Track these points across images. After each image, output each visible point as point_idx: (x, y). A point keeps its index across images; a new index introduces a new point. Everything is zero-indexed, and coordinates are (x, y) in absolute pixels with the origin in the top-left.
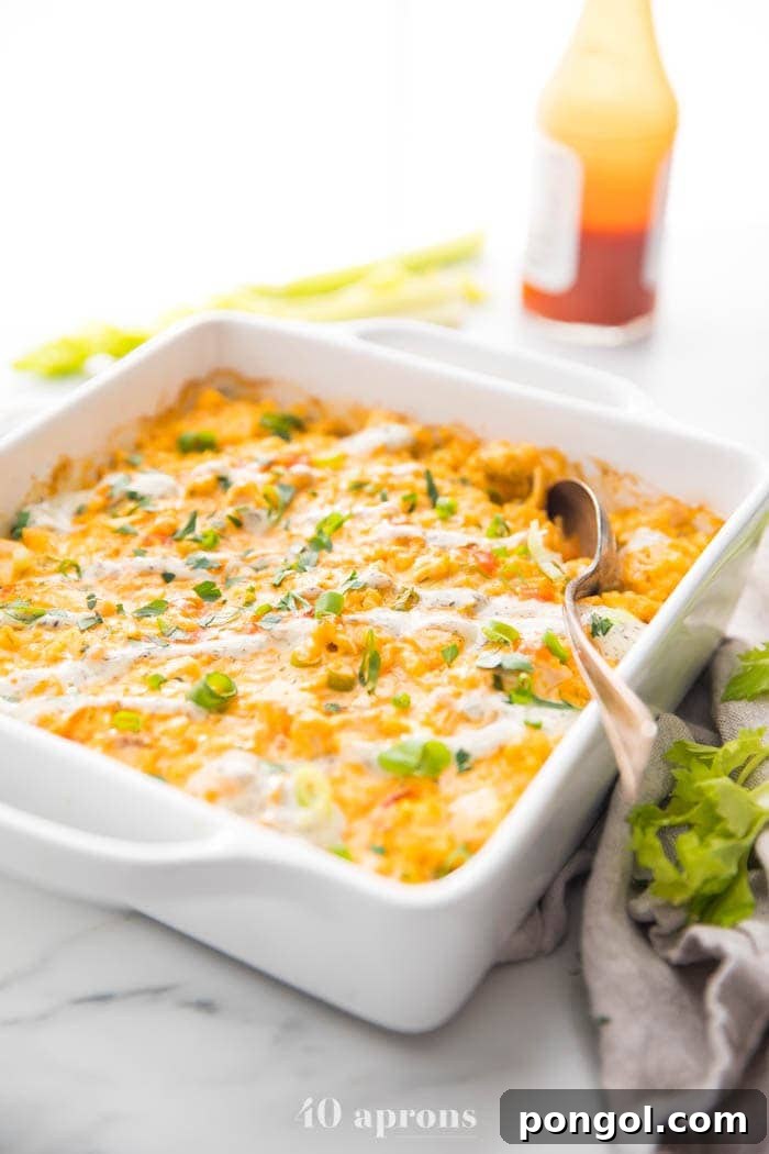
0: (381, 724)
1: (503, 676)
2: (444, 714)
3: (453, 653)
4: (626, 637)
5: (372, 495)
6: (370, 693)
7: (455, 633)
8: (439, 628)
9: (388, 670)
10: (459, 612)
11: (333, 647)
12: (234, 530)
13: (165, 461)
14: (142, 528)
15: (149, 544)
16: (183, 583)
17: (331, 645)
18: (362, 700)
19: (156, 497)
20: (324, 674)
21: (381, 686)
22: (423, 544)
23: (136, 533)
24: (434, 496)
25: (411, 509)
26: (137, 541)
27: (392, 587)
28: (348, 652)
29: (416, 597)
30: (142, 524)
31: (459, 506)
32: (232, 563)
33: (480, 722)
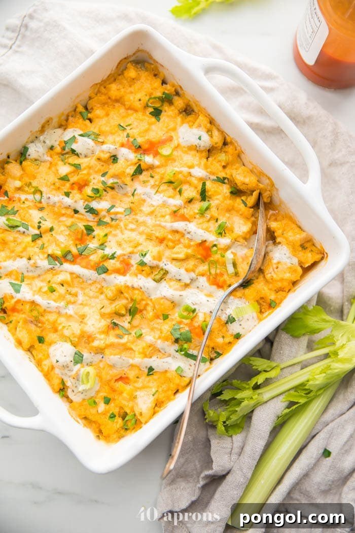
2: (151, 349)
4: (241, 325)
5: (175, 189)
6: (130, 322)
7: (173, 302)
10: (181, 286)
12: (111, 190)
13: (98, 117)
14: (72, 177)
15: (72, 188)
16: (82, 216)
17: (122, 293)
18: (126, 325)
19: (83, 156)
20: (114, 309)
21: (136, 319)
22: (183, 235)
23: (69, 180)
24: (204, 195)
25: (190, 201)
26: (68, 185)
27: (157, 267)
28: (127, 299)
29: (166, 272)
30: (73, 174)
31: (212, 205)
32: (103, 213)
33: (164, 354)
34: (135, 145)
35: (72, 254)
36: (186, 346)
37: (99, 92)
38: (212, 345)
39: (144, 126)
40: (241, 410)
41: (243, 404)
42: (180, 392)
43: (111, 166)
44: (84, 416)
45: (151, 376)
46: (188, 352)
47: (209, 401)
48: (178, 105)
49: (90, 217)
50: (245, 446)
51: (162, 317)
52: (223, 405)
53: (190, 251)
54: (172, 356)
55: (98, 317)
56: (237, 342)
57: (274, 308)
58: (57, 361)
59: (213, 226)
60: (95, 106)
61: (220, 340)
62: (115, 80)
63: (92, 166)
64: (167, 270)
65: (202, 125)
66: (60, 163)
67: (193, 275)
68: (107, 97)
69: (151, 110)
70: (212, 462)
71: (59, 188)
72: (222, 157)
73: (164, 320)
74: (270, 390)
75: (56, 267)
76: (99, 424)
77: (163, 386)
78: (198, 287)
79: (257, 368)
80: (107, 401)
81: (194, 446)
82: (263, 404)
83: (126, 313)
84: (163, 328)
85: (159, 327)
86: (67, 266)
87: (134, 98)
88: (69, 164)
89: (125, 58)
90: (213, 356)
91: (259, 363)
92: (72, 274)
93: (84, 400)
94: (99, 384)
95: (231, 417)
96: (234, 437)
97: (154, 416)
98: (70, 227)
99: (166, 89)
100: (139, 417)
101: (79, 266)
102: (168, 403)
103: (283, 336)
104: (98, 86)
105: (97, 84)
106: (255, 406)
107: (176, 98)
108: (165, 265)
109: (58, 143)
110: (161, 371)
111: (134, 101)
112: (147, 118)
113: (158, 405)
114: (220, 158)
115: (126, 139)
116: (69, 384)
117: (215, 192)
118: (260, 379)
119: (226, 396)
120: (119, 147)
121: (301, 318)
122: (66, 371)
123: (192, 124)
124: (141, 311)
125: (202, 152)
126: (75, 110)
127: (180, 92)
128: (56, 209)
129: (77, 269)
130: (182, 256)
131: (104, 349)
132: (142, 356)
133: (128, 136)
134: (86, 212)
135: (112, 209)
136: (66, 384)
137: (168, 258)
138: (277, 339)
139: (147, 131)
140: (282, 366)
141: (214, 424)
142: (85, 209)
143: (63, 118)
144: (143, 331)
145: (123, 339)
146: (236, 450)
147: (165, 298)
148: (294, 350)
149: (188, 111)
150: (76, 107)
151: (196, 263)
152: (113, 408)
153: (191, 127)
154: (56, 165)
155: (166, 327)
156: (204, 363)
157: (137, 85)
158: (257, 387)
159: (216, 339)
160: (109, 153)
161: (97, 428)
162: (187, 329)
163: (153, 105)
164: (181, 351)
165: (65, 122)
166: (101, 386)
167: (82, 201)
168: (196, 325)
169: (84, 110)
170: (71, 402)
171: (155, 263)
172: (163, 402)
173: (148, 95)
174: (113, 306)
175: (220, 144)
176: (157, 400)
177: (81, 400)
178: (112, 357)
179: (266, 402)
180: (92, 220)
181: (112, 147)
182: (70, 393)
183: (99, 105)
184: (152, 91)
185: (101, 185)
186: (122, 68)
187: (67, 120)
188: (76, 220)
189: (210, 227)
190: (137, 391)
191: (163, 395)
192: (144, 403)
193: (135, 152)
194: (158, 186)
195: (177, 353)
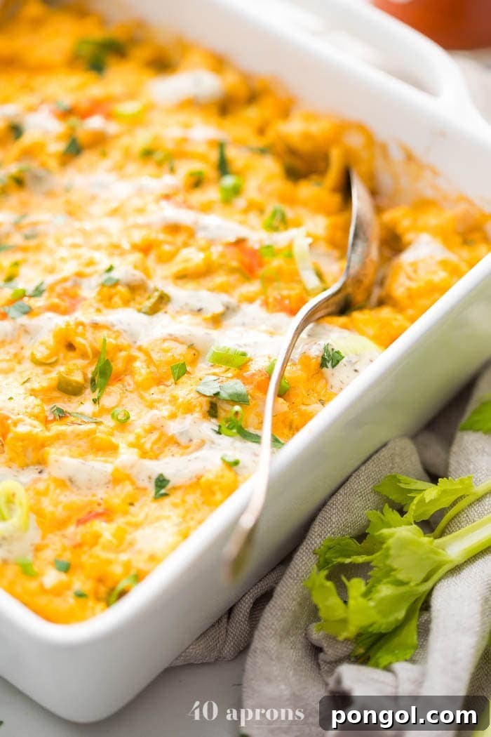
0: (93, 439)
1: (219, 404)
2: (155, 436)
3: (180, 371)
4: (356, 371)
5: (160, 164)
6: (95, 401)
7: (191, 346)
8: (176, 340)
9: (118, 378)
10: (205, 320)
11: (71, 347)
17: (69, 346)
20: (55, 380)
21: (108, 394)
22: (192, 233)
25: (197, 184)
29: (166, 297)
33: (189, 446)
45: (164, 498)
51: (171, 376)
54: (208, 443)
59: (257, 220)
64: (166, 292)
67: (229, 299)
73: (176, 379)
83: (85, 382)
93: (5, 561)
94: (40, 531)
110: (186, 483)
124: (119, 376)
132: (136, 452)
137: (164, 278)
144: (131, 411)
147: (172, 338)
151: (233, 280)
160: (5, 120)
164: (228, 430)
174: (53, 373)
178: (64, 458)
193: (62, 119)
195: (220, 435)
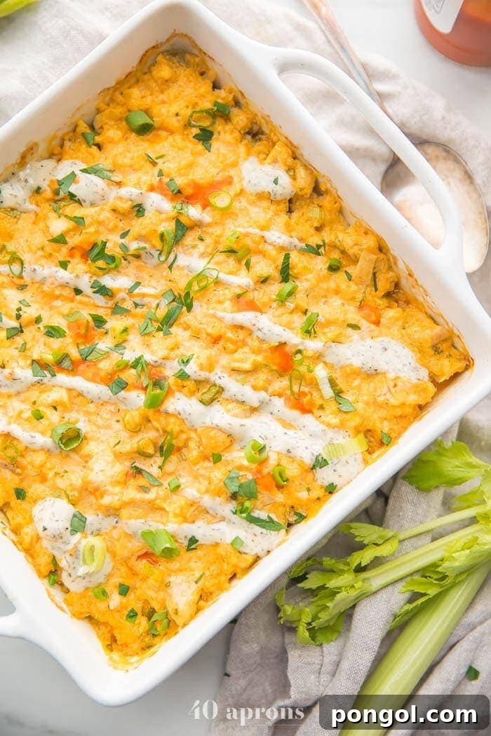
5: (239, 261)
6: (159, 468)
7: (230, 435)
10: (245, 410)
12: (134, 259)
13: (112, 141)
14: (72, 237)
15: (72, 256)
16: (86, 299)
17: (149, 421)
18: (154, 470)
19: (88, 203)
20: (135, 446)
21: (170, 461)
22: (250, 333)
23: (65, 243)
24: (286, 273)
25: (264, 281)
26: (64, 250)
27: (206, 381)
28: (158, 430)
29: (221, 390)
30: (72, 233)
31: (299, 288)
32: (122, 295)
33: (215, 517)
34: (172, 188)
35: (71, 360)
36: (247, 504)
37: (112, 100)
38: (290, 502)
39: (187, 157)
40: (334, 606)
41: (338, 597)
42: (239, 579)
43: (134, 222)
44: (87, 615)
45: (194, 551)
46: (252, 514)
47: (285, 590)
48: (238, 122)
49: (100, 300)
50: (341, 662)
51: (211, 459)
52: (308, 596)
53: (259, 359)
54: (227, 520)
55: (110, 458)
56: (329, 498)
57: (387, 445)
58: (45, 529)
59: (299, 321)
60: (106, 124)
61: (303, 495)
62: (138, 81)
63: (104, 222)
64: (222, 386)
65: (279, 159)
66: (52, 215)
67: (263, 395)
68: (125, 109)
69: (195, 131)
70: (290, 686)
71: (50, 255)
72: (315, 213)
73: (215, 463)
74: (382, 573)
75: (45, 380)
76: (111, 626)
77: (211, 569)
78: (271, 413)
79: (362, 539)
80: (124, 590)
81: (261, 659)
82: (371, 594)
83: (156, 452)
84: (212, 475)
85: (207, 474)
86: (62, 378)
87: (168, 111)
88: (66, 216)
89: (154, 47)
90: (292, 519)
91: (366, 532)
92: (70, 390)
93: (87, 589)
94: (112, 564)
95: (319, 615)
96: (326, 648)
97: (198, 615)
98: (68, 316)
99: (218, 97)
100: (174, 617)
101: (81, 378)
102: (219, 594)
103: (403, 488)
104: (111, 92)
105: (108, 89)
106: (357, 598)
107: (235, 111)
108: (220, 378)
109: (47, 182)
110: (209, 543)
111: (167, 117)
112: (190, 145)
113: (205, 597)
114: (311, 215)
115: (158, 179)
116: (63, 563)
117: (305, 268)
118: (365, 557)
119: (312, 582)
120: (147, 191)
121: (433, 461)
122: (59, 544)
123: (262, 156)
124: (179, 449)
125: (279, 203)
126: (74, 130)
127: (242, 101)
128: (45, 288)
129: (78, 382)
130: (247, 366)
131: (120, 509)
132: (180, 519)
133: (161, 174)
134: (94, 292)
135: (136, 288)
136: (60, 565)
137: (223, 367)
138: (394, 493)
139: (190, 166)
140: (402, 537)
141: (294, 626)
142: (91, 287)
143: (56, 142)
144: (182, 481)
145: (150, 494)
146: (328, 668)
147: (218, 428)
148: (420, 511)
149: (254, 133)
150: (76, 126)
151: (270, 378)
152: (133, 602)
153: (262, 161)
154: (45, 218)
155: (218, 474)
156: (276, 532)
157: (173, 91)
158: (360, 569)
159: (296, 494)
160: (131, 200)
161: (109, 632)
162: (250, 477)
163: (199, 124)
164: (241, 513)
165: (59, 148)
166: (114, 567)
167: (89, 275)
168: (265, 471)
169: (88, 131)
170: (67, 591)
171: (203, 375)
172: (211, 593)
173: (190, 107)
174: (135, 440)
175: (309, 191)
176: (202, 590)
177: (82, 590)
178: (133, 521)
179: (376, 593)
180: (104, 305)
181: (135, 191)
182: (65, 578)
183: (113, 123)
184: (197, 100)
185: (118, 250)
186: (149, 64)
187: (62, 146)
188: (79, 306)
189: (293, 322)
190: (170, 575)
191: (213, 581)
192: (181, 594)
193: (172, 200)
194: (210, 254)
195: (235, 516)
